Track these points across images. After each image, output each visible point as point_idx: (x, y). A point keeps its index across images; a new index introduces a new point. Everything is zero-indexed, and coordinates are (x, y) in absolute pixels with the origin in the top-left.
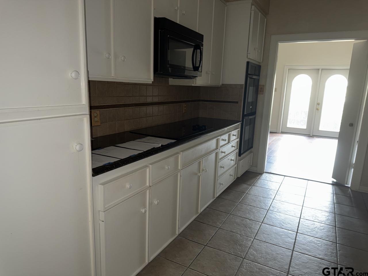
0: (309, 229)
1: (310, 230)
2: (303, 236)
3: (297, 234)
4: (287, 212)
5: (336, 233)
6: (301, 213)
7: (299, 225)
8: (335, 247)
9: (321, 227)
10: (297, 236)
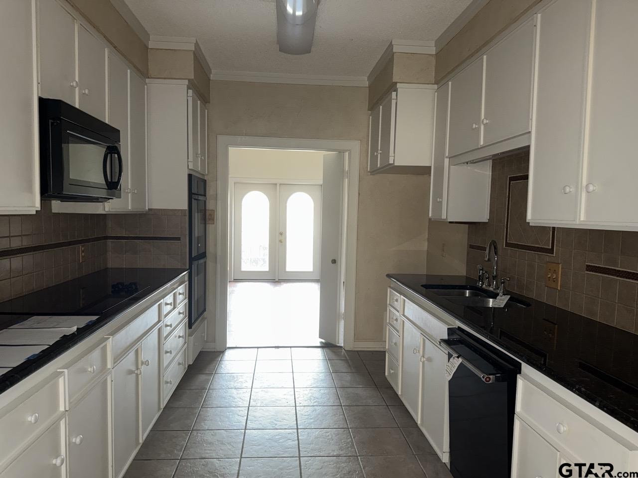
0: (311, 419)
1: (312, 421)
2: (306, 431)
3: (297, 431)
4: (277, 403)
5: (344, 414)
6: (295, 398)
7: (296, 417)
8: (349, 434)
9: (324, 412)
10: (299, 434)
